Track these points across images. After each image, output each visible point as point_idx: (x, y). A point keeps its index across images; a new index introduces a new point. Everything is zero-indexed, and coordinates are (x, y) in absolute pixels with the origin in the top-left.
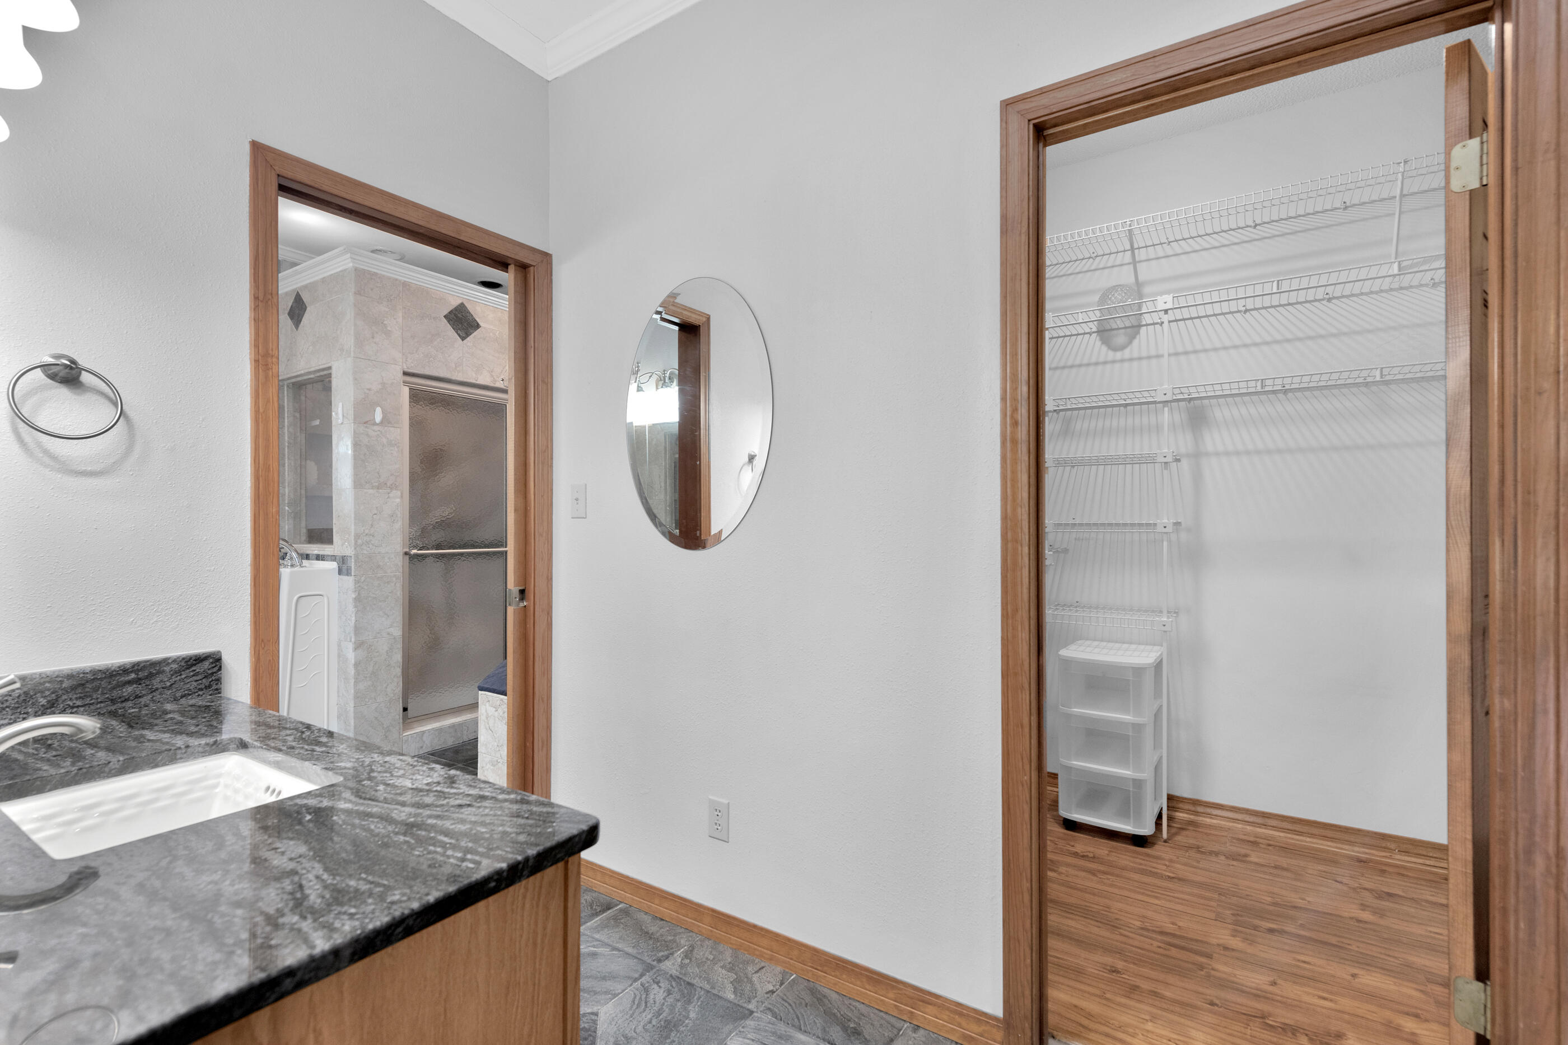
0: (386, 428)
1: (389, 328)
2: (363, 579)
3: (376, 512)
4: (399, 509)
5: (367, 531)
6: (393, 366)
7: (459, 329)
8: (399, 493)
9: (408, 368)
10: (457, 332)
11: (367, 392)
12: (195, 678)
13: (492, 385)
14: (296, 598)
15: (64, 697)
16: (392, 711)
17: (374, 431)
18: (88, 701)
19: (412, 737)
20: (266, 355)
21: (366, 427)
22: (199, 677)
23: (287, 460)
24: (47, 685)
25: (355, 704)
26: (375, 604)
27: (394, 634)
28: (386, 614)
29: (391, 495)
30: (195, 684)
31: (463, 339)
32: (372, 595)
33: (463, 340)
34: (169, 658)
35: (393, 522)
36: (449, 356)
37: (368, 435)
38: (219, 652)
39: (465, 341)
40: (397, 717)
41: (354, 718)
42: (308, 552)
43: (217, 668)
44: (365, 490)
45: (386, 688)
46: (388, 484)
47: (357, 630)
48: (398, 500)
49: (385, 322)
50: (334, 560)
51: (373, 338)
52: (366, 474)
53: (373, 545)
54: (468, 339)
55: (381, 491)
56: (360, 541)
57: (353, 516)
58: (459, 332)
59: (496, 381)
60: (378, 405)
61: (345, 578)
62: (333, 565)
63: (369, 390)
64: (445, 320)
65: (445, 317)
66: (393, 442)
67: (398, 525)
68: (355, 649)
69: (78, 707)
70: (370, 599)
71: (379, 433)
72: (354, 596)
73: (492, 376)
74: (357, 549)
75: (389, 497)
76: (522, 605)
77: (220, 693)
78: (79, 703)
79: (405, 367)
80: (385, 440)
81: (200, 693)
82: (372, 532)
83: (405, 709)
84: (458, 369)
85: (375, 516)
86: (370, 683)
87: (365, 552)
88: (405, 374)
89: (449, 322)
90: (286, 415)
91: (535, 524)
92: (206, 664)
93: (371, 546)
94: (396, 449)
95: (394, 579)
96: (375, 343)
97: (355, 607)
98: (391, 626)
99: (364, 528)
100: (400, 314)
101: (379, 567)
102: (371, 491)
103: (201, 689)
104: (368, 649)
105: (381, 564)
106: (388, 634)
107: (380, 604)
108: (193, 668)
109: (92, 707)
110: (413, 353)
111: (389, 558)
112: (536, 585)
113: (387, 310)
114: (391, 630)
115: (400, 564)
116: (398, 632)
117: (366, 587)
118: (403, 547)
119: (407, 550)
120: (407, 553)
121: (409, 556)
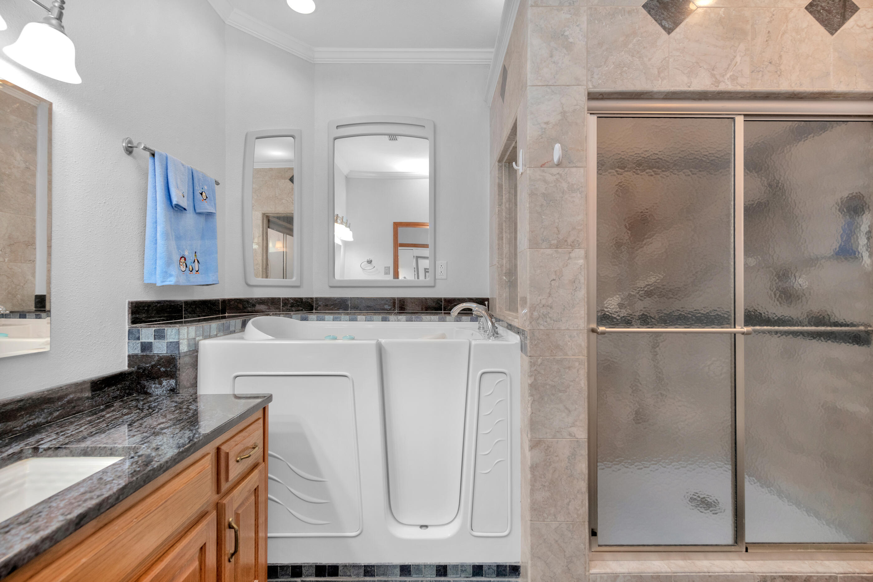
0: (567, 170)
1: (571, 40)
2: (539, 361)
3: (554, 277)
4: (583, 273)
5: (544, 302)
6: (575, 87)
7: (664, 19)
8: (582, 252)
9: (594, 87)
10: (661, 24)
11: (544, 126)
13: (713, 89)
14: (480, 373)
16: (575, 537)
17: (552, 175)
19: (601, 577)
21: (543, 171)
23: (504, 233)
25: (532, 517)
26: (553, 395)
27: (577, 436)
28: (567, 408)
29: (572, 255)
31: (669, 31)
32: (551, 383)
33: (669, 33)
35: (575, 290)
36: (650, 60)
37: (545, 181)
39: (673, 34)
40: (582, 546)
41: (531, 535)
44: (542, 250)
45: (568, 504)
46: (569, 242)
47: (534, 425)
48: (581, 262)
49: (566, 33)
51: (551, 56)
52: (542, 230)
53: (550, 318)
54: (677, 30)
55: (560, 250)
56: (536, 314)
57: (528, 282)
58: (664, 23)
59: (719, 82)
60: (557, 141)
61: (525, 354)
62: (517, 340)
63: (547, 123)
64: (644, 12)
65: (644, 6)
66: (575, 186)
68: (531, 448)
70: (548, 387)
71: (558, 176)
72: (530, 382)
73: (713, 75)
74: (533, 323)
75: (570, 258)
79: (591, 86)
80: (565, 186)
82: (550, 302)
83: (594, 533)
84: (662, 75)
85: (553, 283)
87: (542, 328)
88: (592, 96)
89: (649, 12)
90: (504, 192)
93: (548, 320)
94: (579, 195)
95: (577, 364)
96: (554, 62)
97: (531, 395)
98: (573, 425)
99: (540, 298)
100: (584, 18)
101: (557, 347)
102: (549, 251)
104: (546, 450)
105: (561, 343)
106: (570, 435)
107: (560, 394)
110: (600, 66)
111: (570, 336)
113: (568, 16)
114: (574, 430)
115: (584, 344)
116: (582, 434)
117: (542, 372)
118: (589, 322)
119: (594, 326)
120: (593, 331)
121: (595, 334)
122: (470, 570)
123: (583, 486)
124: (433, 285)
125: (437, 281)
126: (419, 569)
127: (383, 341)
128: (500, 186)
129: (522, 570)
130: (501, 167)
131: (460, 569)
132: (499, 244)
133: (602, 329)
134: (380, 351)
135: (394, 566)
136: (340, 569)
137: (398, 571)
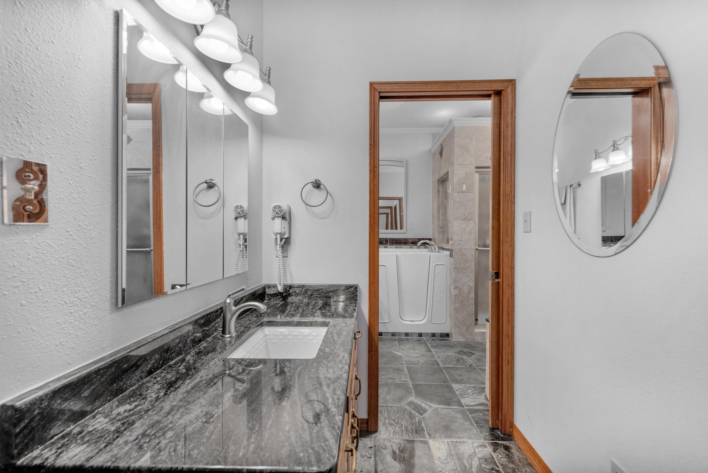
0: (468, 194)
1: (469, 149)
2: (457, 259)
3: (463, 231)
4: (473, 229)
5: (459, 239)
6: (471, 165)
8: (473, 222)
9: (478, 165)
12: (349, 293)
14: (434, 265)
15: (315, 293)
16: (470, 319)
18: (320, 296)
19: (479, 333)
20: (374, 167)
21: (459, 194)
22: (351, 293)
24: (311, 288)
25: (454, 313)
26: (462, 271)
28: (467, 275)
30: (349, 296)
34: (342, 285)
35: (470, 235)
37: (459, 197)
38: (357, 285)
40: (473, 323)
41: (454, 319)
42: (443, 247)
43: (356, 291)
44: (458, 221)
45: (467, 308)
46: (468, 218)
47: (455, 281)
48: (473, 225)
50: (449, 251)
51: (462, 155)
52: (459, 214)
55: (465, 221)
56: (456, 243)
60: (464, 183)
61: (452, 258)
62: (448, 253)
63: (460, 178)
66: (471, 199)
67: (473, 236)
68: (454, 289)
69: (318, 297)
70: (460, 268)
71: (464, 195)
72: (454, 266)
74: (456, 246)
75: (468, 224)
76: (497, 280)
77: (357, 301)
78: (318, 296)
79: (476, 165)
80: (467, 199)
81: (351, 299)
82: (461, 239)
83: (476, 320)
85: (462, 233)
86: (460, 305)
87: (458, 248)
88: (477, 168)
91: (503, 236)
92: (353, 289)
93: (461, 245)
94: (472, 202)
95: (471, 260)
96: (463, 157)
97: (455, 271)
98: (469, 281)
100: (474, 141)
101: (464, 254)
102: (461, 221)
103: (351, 298)
104: (460, 289)
105: (465, 253)
106: (468, 284)
107: (465, 271)
108: (349, 290)
109: (321, 298)
110: (480, 158)
111: (469, 251)
112: (505, 270)
114: (469, 283)
115: (473, 254)
116: (472, 284)
117: (458, 263)
118: (475, 246)
119: (477, 247)
120: (477, 249)
121: (477, 251)
122: (431, 335)
123: (473, 302)
124: (405, 232)
125: (407, 231)
126: (412, 334)
127: (397, 254)
128: (438, 191)
129: (450, 335)
130: (439, 182)
131: (427, 334)
132: (437, 215)
133: (480, 248)
134: (397, 256)
135: (403, 333)
136: (383, 333)
137: (404, 335)
